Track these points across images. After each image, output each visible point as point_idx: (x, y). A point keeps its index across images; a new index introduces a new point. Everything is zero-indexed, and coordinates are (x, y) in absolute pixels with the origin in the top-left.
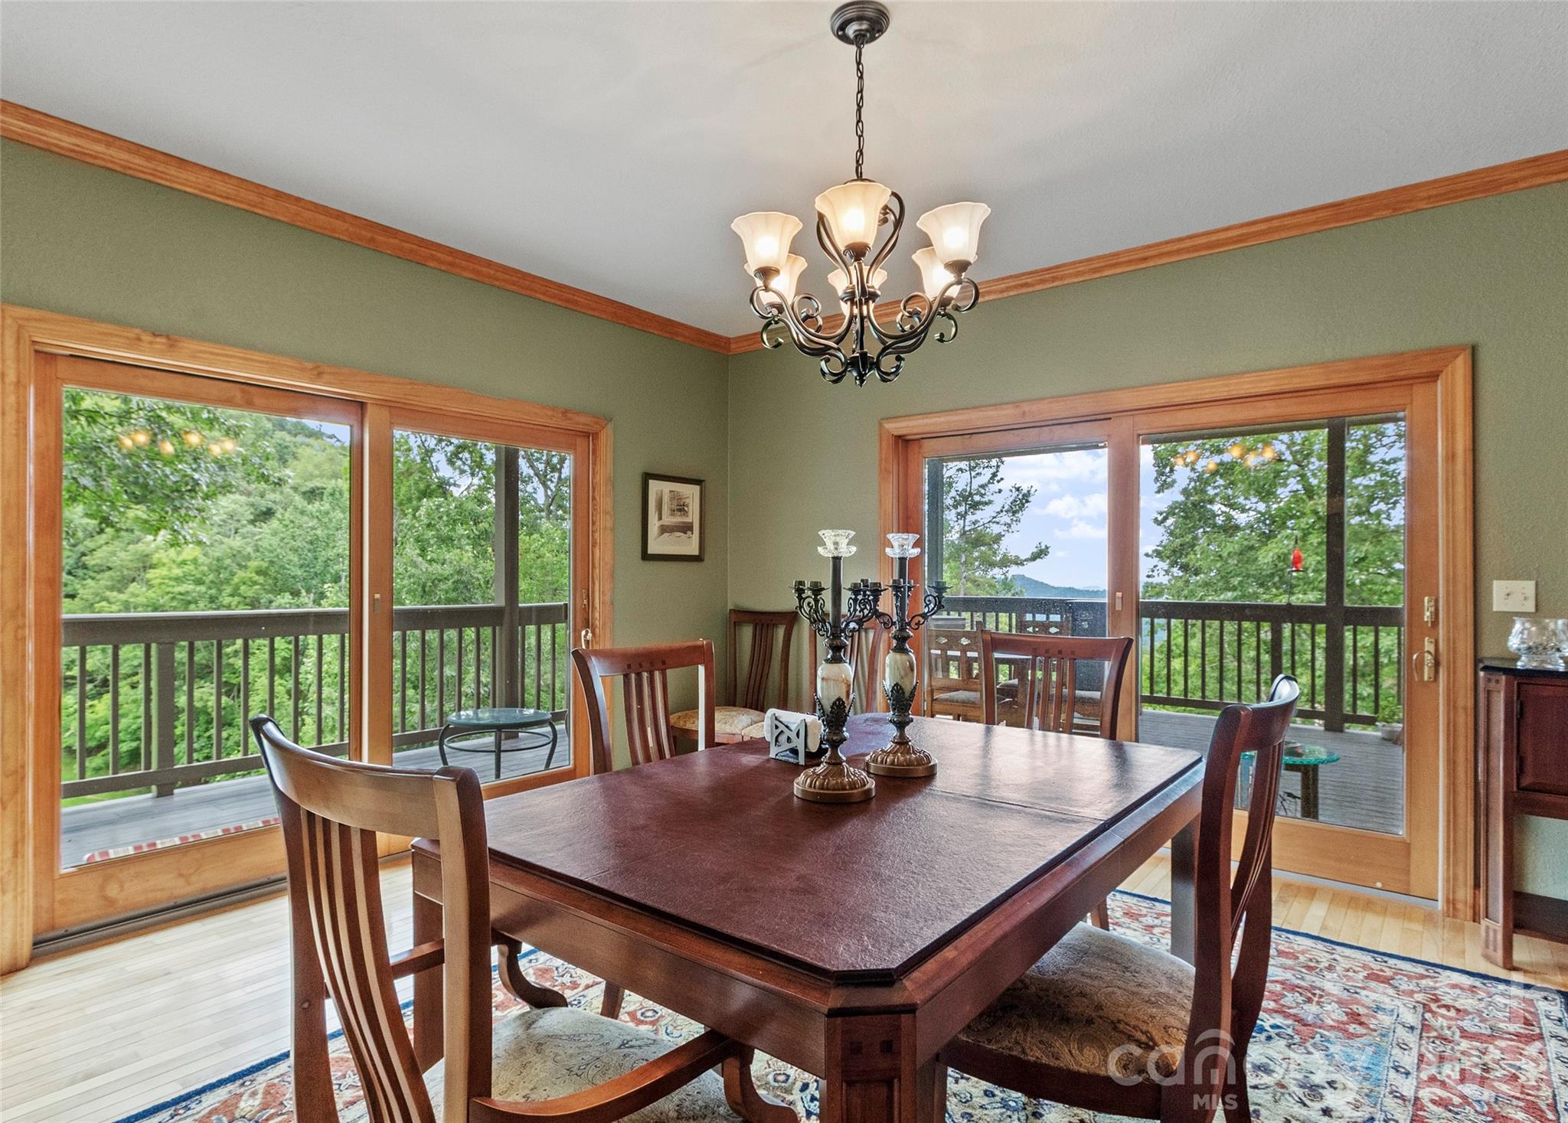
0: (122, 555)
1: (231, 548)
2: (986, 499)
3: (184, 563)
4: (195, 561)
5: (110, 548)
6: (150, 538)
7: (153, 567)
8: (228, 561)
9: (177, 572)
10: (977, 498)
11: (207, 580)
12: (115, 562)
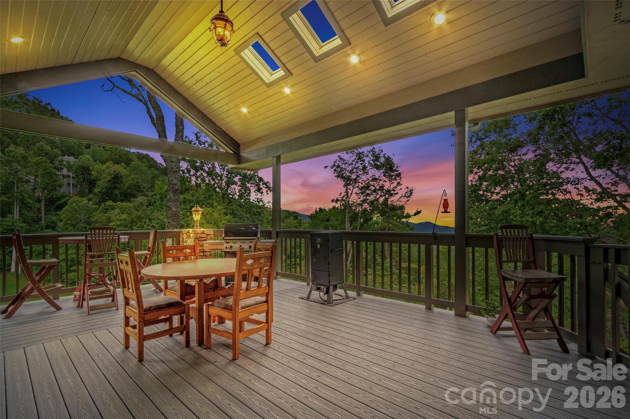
0: (103, 218)
1: (137, 215)
2: (396, 192)
3: (121, 220)
4: (125, 220)
5: (100, 215)
6: (113, 212)
7: (112, 221)
8: (135, 219)
9: (119, 223)
10: (392, 192)
11: (128, 226)
12: (100, 220)
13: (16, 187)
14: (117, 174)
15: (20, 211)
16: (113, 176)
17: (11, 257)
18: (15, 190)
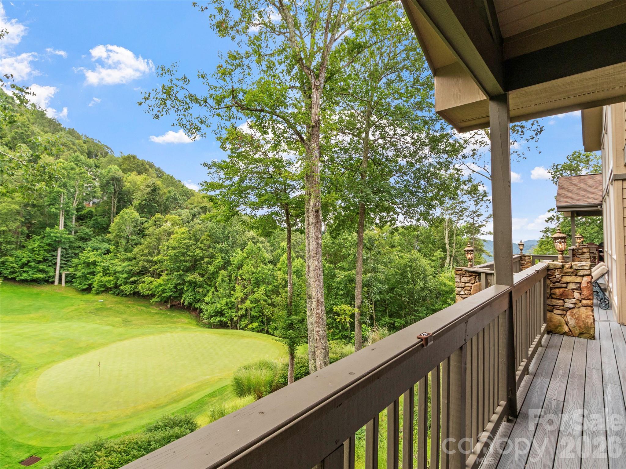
13: (62, 198)
14: (156, 186)
15: (65, 222)
16: (152, 188)
17: (55, 269)
18: (62, 202)
